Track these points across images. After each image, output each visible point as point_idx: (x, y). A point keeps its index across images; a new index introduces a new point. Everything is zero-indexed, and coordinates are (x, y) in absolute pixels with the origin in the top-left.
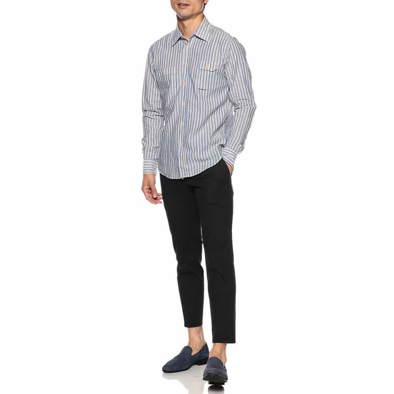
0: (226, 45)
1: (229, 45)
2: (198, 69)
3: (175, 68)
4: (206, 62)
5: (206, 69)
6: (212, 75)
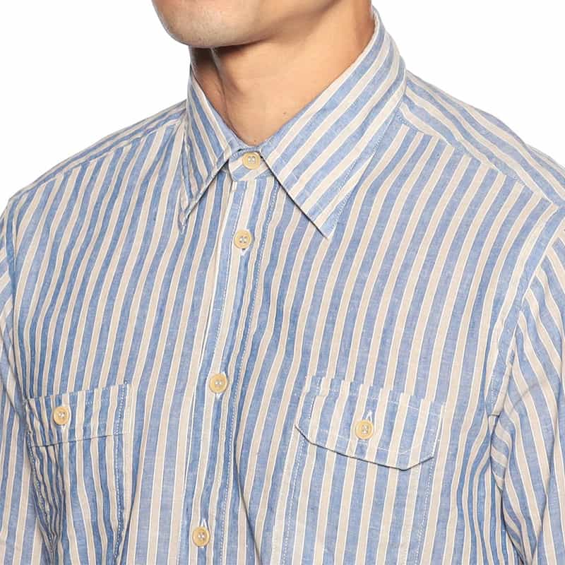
0: (518, 271)
1: (539, 274)
2: (295, 439)
3: (133, 391)
4: (354, 388)
5: (351, 451)
6: (401, 492)
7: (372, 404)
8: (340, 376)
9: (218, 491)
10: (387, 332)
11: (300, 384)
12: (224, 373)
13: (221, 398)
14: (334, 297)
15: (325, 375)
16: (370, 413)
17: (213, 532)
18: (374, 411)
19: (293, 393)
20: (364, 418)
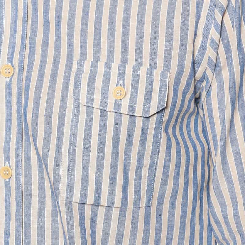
5: (110, 107)
7: (121, 76)
8: (97, 59)
9: (15, 142)
10: (126, 27)
11: (69, 67)
12: (10, 64)
13: (11, 81)
14: (84, 7)
15: (86, 60)
16: (121, 82)
17: (14, 170)
18: (123, 80)
19: (65, 73)
20: (117, 85)
